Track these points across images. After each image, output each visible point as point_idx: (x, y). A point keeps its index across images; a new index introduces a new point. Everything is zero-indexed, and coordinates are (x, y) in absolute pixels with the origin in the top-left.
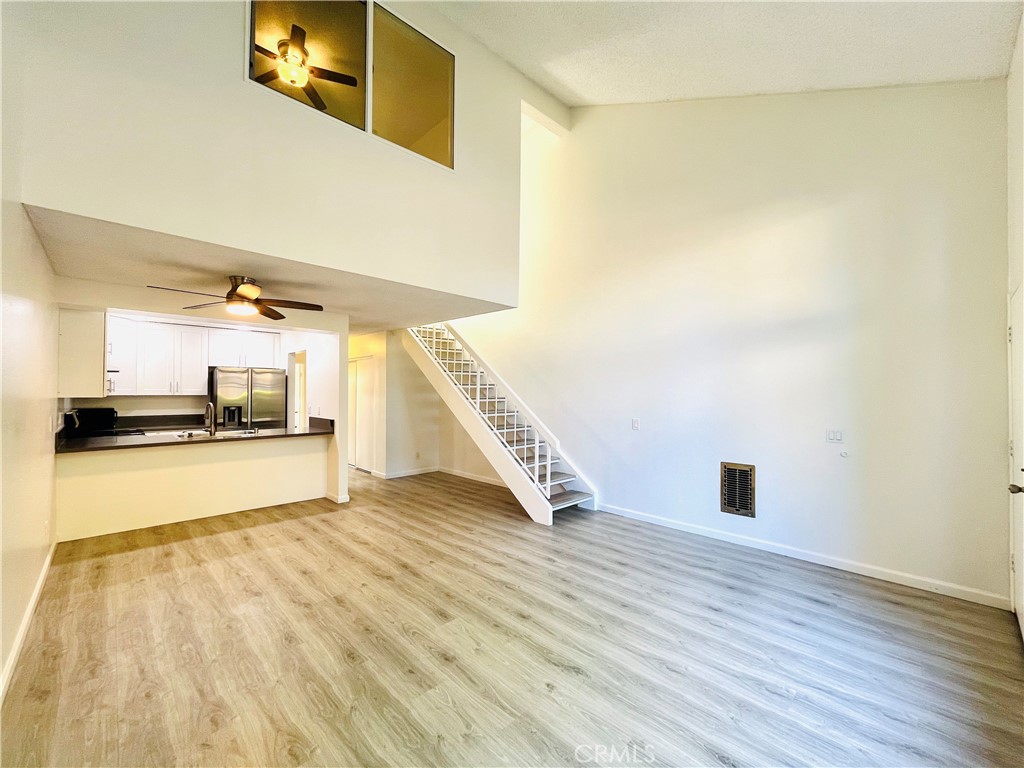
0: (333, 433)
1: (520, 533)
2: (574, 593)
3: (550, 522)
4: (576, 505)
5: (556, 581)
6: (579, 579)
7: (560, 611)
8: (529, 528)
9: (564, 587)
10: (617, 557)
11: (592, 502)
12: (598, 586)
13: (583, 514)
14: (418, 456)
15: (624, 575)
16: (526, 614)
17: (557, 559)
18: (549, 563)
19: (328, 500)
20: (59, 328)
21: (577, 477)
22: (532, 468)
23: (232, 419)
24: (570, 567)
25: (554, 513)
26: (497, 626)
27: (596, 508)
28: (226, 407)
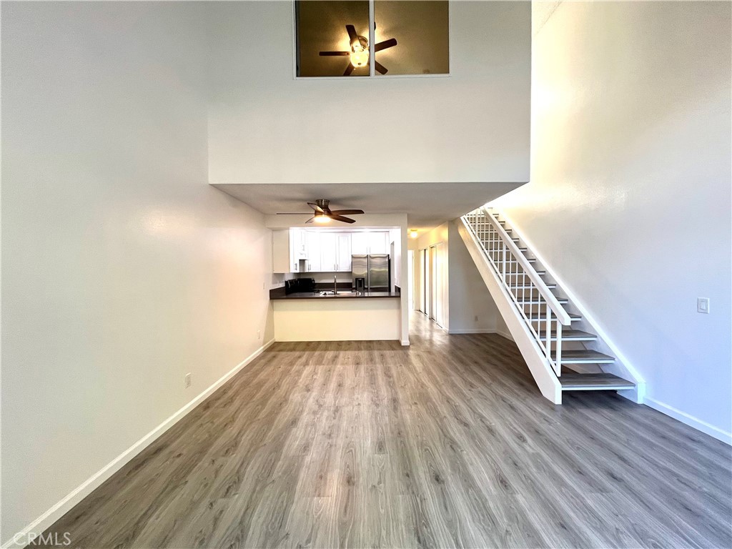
0: (400, 297)
1: (515, 402)
2: (514, 483)
3: (558, 400)
4: (615, 391)
5: (505, 461)
6: (534, 470)
7: (479, 492)
8: (530, 401)
9: (507, 471)
10: (616, 467)
11: (635, 393)
12: (551, 489)
13: (615, 404)
14: (476, 319)
15: (602, 490)
16: (443, 477)
17: (529, 440)
18: (517, 440)
19: (398, 342)
20: (272, 240)
21: (616, 359)
22: (544, 343)
23: (360, 286)
24: (538, 454)
25: (564, 392)
26: (408, 475)
27: (640, 401)
28: (356, 279)
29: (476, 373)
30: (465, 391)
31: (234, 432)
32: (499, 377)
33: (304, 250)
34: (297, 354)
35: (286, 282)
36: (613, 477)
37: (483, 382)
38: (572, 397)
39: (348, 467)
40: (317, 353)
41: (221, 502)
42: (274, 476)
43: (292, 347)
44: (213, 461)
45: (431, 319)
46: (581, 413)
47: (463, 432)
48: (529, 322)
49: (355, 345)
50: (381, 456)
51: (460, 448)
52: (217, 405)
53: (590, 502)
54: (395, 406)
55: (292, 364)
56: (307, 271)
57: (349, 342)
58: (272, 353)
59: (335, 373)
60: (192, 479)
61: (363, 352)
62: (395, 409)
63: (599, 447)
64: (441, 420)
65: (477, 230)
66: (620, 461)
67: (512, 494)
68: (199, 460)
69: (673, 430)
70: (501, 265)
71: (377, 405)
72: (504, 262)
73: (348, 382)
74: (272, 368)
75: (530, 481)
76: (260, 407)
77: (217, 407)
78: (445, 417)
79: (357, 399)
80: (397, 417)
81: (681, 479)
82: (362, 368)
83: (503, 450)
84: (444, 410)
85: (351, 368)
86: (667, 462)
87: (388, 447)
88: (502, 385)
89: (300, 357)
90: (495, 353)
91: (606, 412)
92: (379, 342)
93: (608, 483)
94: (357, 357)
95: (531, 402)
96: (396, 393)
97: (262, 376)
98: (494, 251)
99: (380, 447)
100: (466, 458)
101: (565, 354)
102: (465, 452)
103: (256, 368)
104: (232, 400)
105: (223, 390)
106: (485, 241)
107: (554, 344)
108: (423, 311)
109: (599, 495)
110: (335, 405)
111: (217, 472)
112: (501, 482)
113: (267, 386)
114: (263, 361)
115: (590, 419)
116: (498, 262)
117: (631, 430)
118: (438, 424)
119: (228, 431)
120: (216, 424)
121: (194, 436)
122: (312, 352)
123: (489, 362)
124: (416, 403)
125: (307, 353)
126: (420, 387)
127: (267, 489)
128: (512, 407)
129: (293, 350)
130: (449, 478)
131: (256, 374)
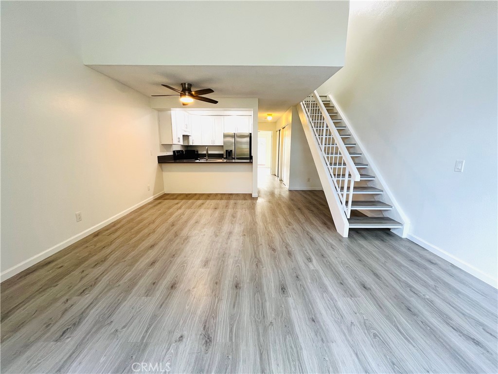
0: (252, 163)
1: (315, 235)
3: (345, 234)
4: (389, 229)
5: (291, 275)
6: (309, 281)
9: (289, 281)
10: (369, 280)
11: (401, 231)
14: (309, 180)
15: (352, 295)
16: (241, 285)
17: (314, 261)
18: (306, 261)
19: (251, 195)
20: (159, 118)
21: (393, 207)
22: (342, 195)
23: (230, 156)
24: (317, 270)
25: (350, 229)
26: (216, 283)
27: (404, 236)
28: (227, 151)
29: (296, 216)
30: (284, 228)
31: (108, 251)
32: (311, 219)
33: (187, 128)
34: (176, 201)
35: (174, 152)
36: (364, 287)
37: (298, 221)
38: (358, 232)
39: (177, 277)
40: (190, 201)
41: (75, 298)
42: (121, 283)
43: (175, 197)
44: (83, 271)
45: (281, 180)
46: (360, 244)
47: (269, 254)
48: (335, 179)
49: (220, 196)
50: (203, 270)
51: (262, 265)
52: (104, 234)
53: (340, 304)
54: (229, 237)
55: (169, 208)
56: (191, 144)
57: (216, 195)
58: (159, 201)
59: (198, 214)
60: (62, 284)
61: (223, 201)
62: (228, 238)
63: (362, 266)
64: (258, 246)
65: (310, 113)
66: (373, 276)
67: (286, 297)
68: (73, 270)
69: (421, 256)
70: (322, 138)
71: (216, 236)
72: (324, 137)
73: (203, 221)
74: (154, 210)
75: (303, 288)
76: (133, 236)
77: (104, 235)
78: (261, 244)
79: (205, 231)
80: (227, 244)
81: (413, 290)
82: (217, 212)
83: (293, 267)
84: (262, 240)
85: (209, 211)
86: (407, 277)
87: (211, 263)
88: (311, 223)
89: (177, 204)
90: (315, 203)
91: (377, 243)
92: (237, 195)
93: (358, 291)
94: (218, 204)
95: (326, 236)
96: (234, 228)
97: (145, 215)
98: (318, 128)
99: (206, 263)
100: (264, 271)
101: (354, 203)
102: (265, 268)
103: (143, 210)
104: (116, 230)
105: (114, 224)
106: (314, 121)
107: (348, 195)
108: (277, 175)
109: (349, 299)
110: (187, 235)
111: (82, 278)
112: (282, 289)
113: (145, 222)
114: (150, 206)
115: (363, 247)
116: (321, 137)
117: (390, 256)
118: (254, 249)
119: (103, 252)
120: (97, 247)
121: (78, 254)
122: (187, 201)
123: (308, 209)
124: (244, 235)
125: (183, 201)
126: (252, 224)
127: (113, 290)
128: (312, 239)
129: (175, 199)
130: (245, 286)
131: (142, 214)
